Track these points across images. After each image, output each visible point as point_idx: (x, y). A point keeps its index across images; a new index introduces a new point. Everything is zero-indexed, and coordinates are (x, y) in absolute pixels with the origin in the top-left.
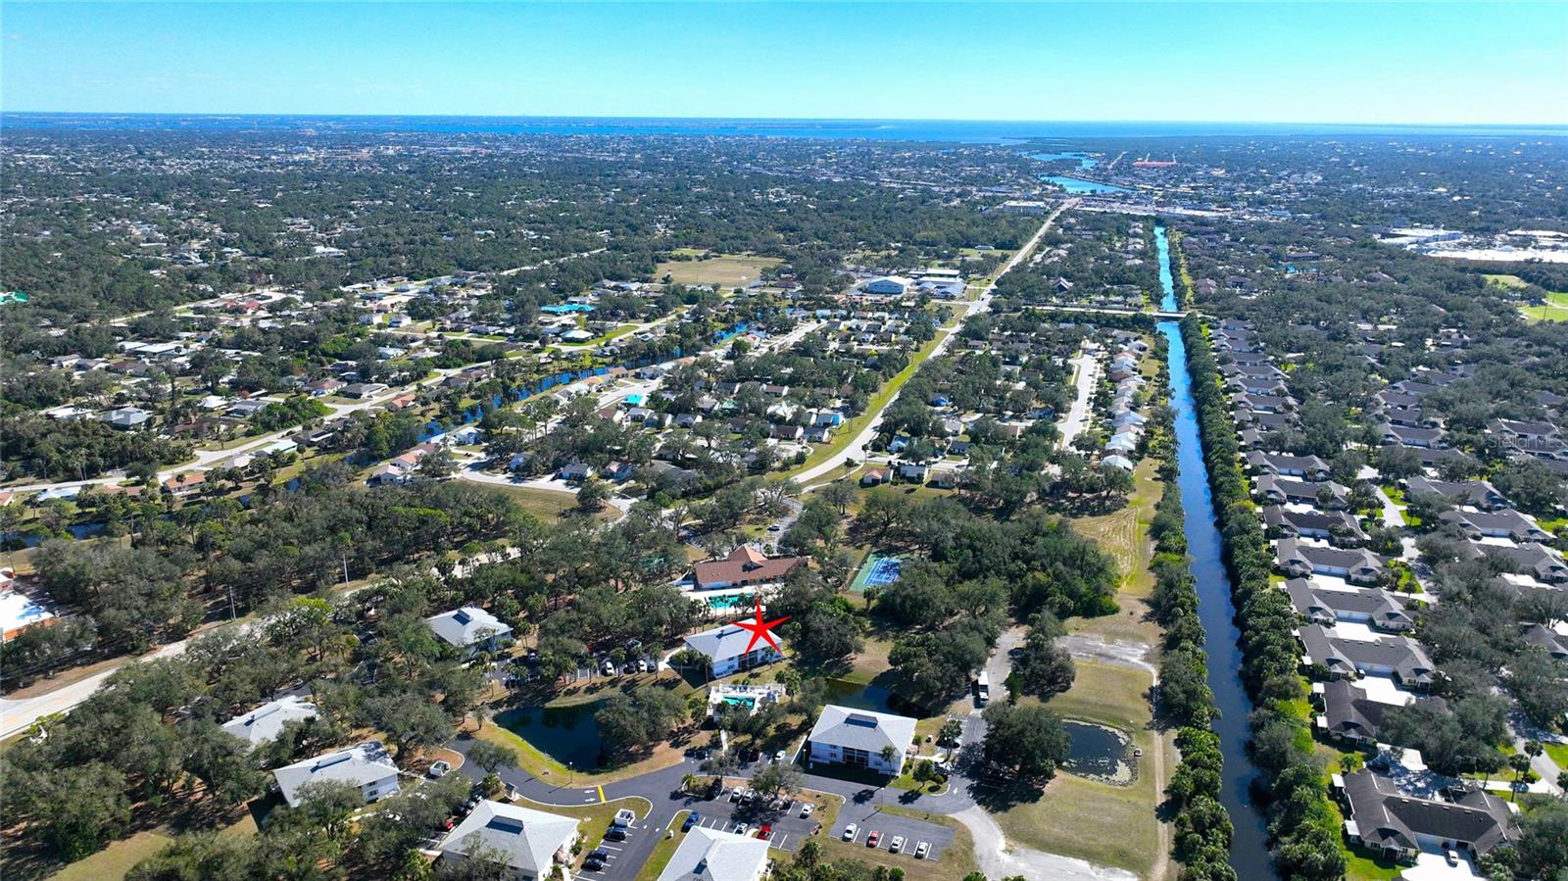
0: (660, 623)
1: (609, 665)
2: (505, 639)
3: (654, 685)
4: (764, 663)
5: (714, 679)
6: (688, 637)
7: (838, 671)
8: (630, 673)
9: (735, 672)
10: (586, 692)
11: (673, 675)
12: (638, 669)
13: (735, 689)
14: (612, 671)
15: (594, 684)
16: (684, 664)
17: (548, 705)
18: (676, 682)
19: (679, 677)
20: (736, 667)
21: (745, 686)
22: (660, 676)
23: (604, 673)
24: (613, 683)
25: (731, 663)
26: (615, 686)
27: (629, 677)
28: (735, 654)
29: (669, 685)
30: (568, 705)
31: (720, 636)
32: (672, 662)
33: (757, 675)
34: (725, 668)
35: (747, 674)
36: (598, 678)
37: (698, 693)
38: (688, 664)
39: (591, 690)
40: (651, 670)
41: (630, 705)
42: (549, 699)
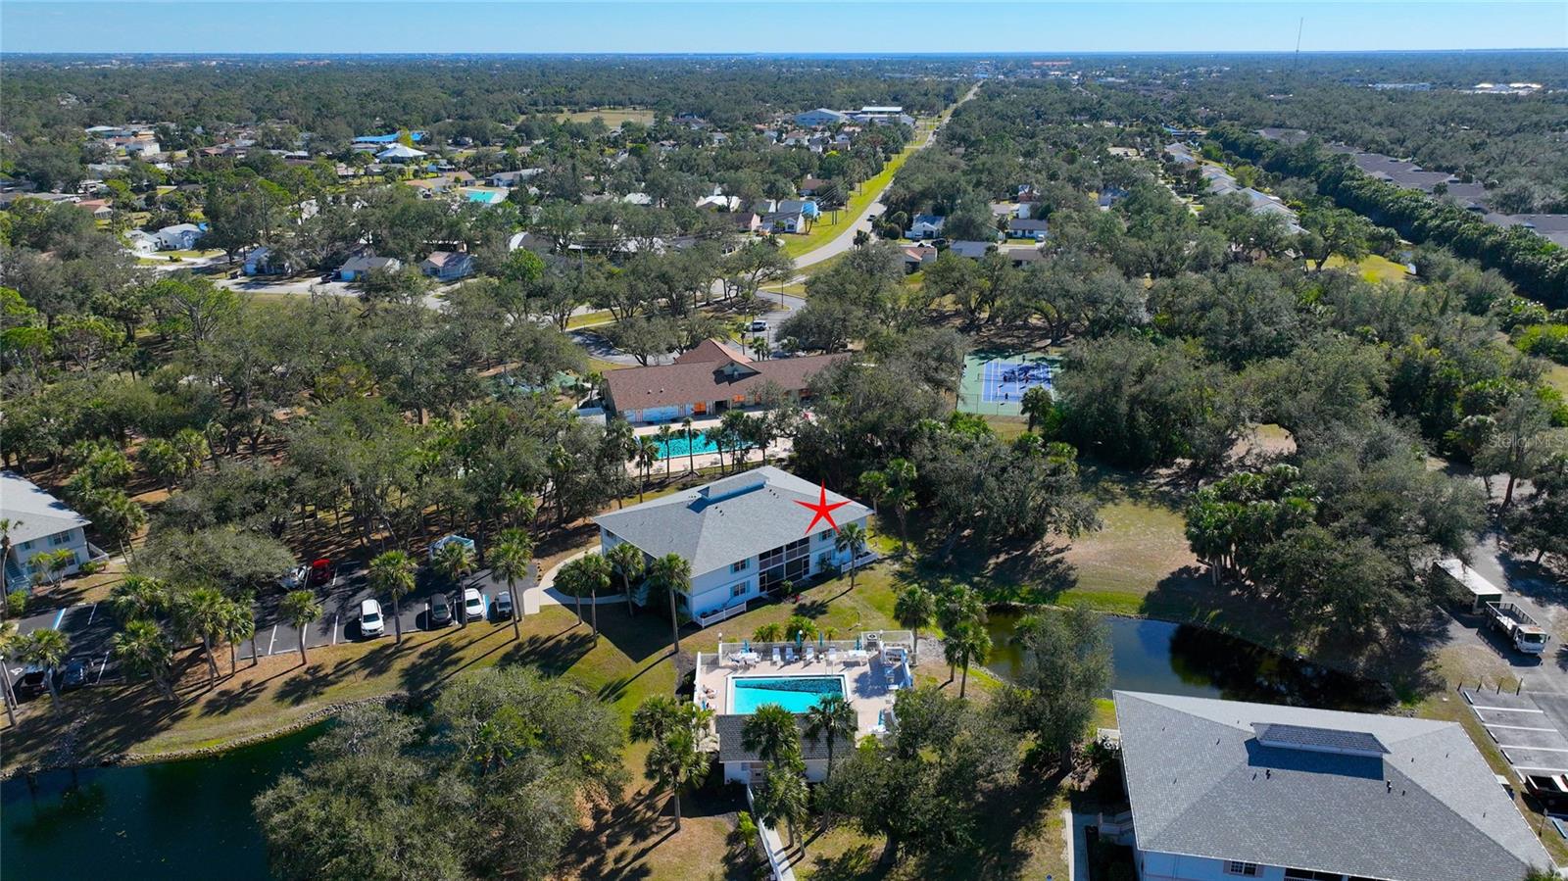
0: (524, 482)
1: (370, 606)
2: (63, 551)
3: (507, 661)
4: (828, 573)
5: (695, 627)
6: (608, 517)
7: (1038, 585)
8: (435, 626)
9: (754, 604)
10: (281, 696)
11: (565, 624)
12: (459, 612)
13: (766, 654)
14: (378, 624)
15: (316, 669)
16: (602, 591)
17: (139, 753)
18: (579, 645)
19: (585, 629)
20: (754, 590)
21: (795, 642)
22: (526, 631)
23: (354, 632)
24: (375, 664)
25: (740, 578)
26: (380, 671)
27: (431, 639)
28: (751, 552)
29: (552, 657)
30: (213, 747)
31: (699, 506)
32: (561, 587)
33: (817, 610)
34: (723, 593)
35: (787, 607)
36: (330, 650)
37: (654, 680)
38: (612, 590)
39: (296, 690)
40: (499, 614)
41: (406, 750)
42: (144, 729)
